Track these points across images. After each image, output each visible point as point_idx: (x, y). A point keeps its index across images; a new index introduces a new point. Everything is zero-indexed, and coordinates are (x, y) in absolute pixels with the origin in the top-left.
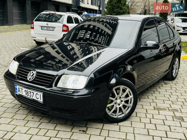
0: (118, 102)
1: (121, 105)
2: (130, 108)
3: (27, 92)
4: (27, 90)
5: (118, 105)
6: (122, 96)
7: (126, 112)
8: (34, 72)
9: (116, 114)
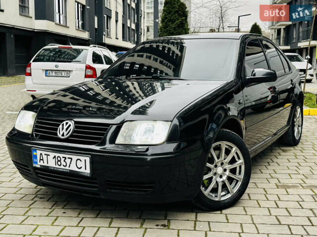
0: (219, 172)
1: (224, 178)
2: (240, 184)
3: (59, 159)
4: (57, 155)
5: (219, 177)
6: (226, 160)
7: (235, 189)
8: (70, 123)
9: (216, 195)
